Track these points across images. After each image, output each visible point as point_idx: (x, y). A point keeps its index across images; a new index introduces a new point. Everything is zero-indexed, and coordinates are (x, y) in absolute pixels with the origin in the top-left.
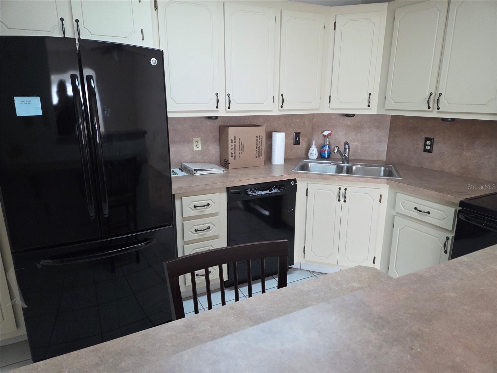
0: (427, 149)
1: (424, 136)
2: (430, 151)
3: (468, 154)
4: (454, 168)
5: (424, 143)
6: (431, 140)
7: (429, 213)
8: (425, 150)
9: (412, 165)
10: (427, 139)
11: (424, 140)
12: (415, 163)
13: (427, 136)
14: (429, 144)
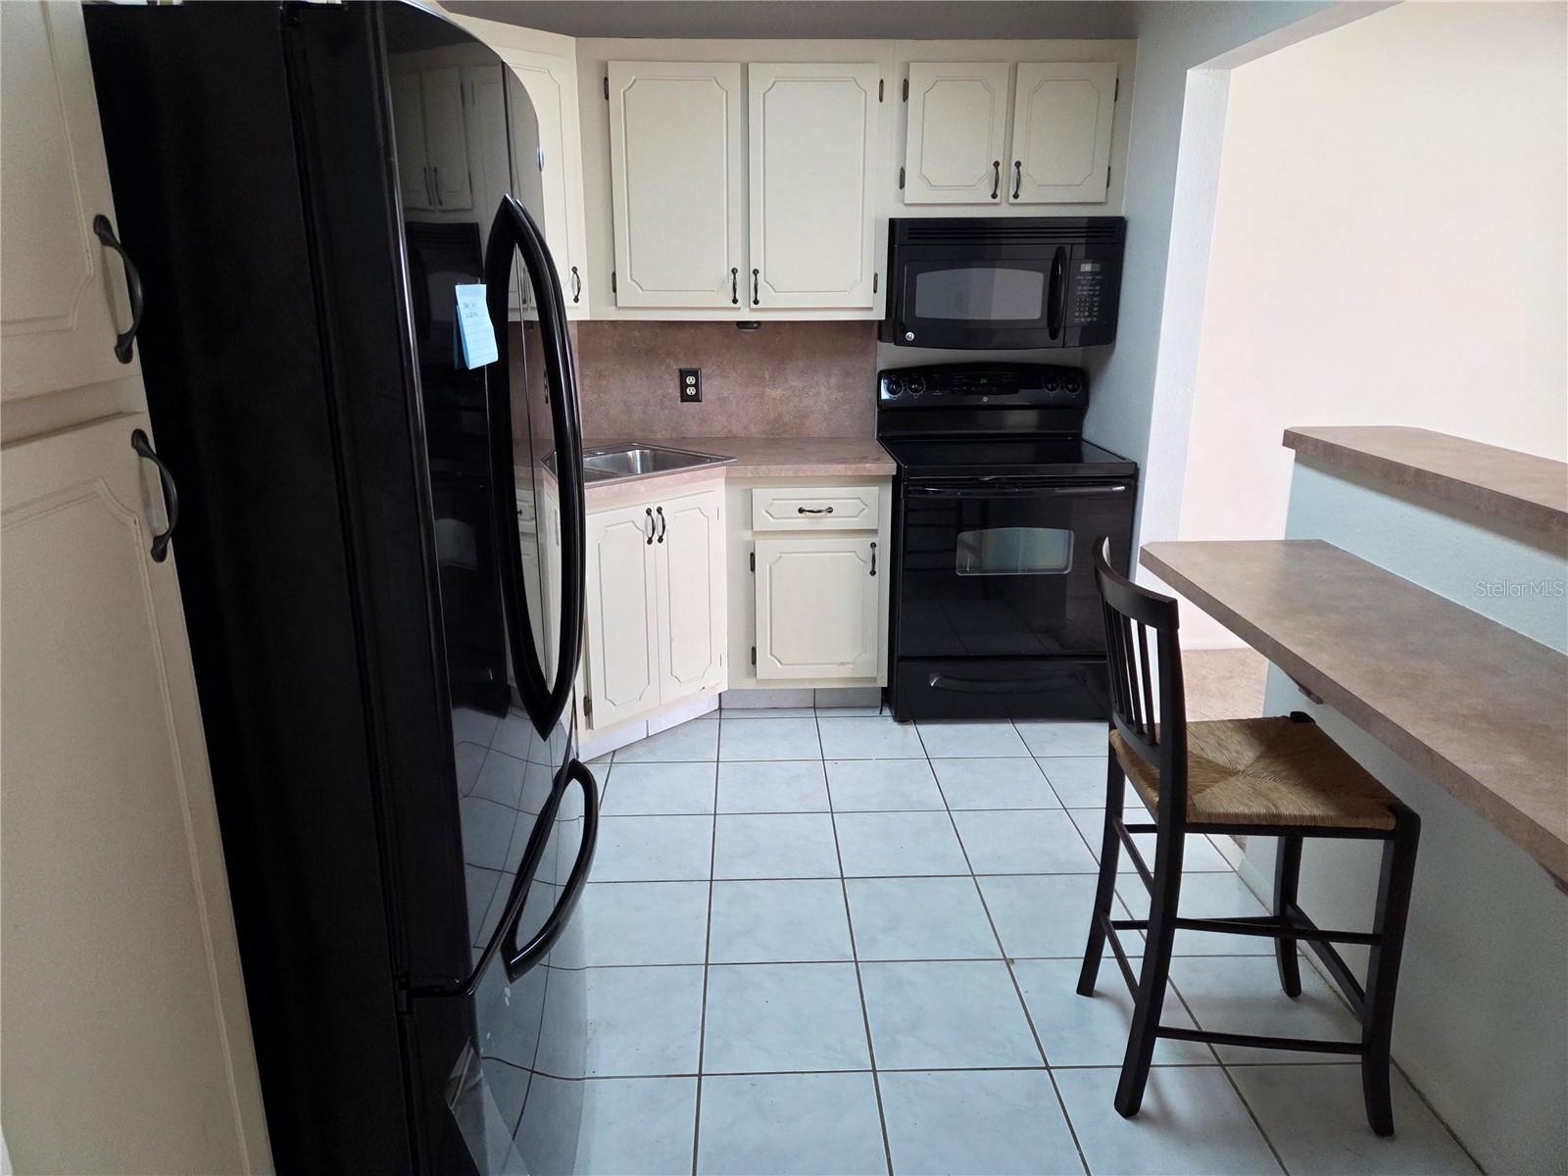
0: (689, 393)
1: (676, 367)
2: (696, 398)
3: (775, 393)
4: (752, 425)
5: (678, 384)
6: (695, 373)
7: (830, 510)
8: (685, 398)
9: (659, 436)
10: (683, 374)
11: (677, 374)
12: (664, 432)
13: (683, 366)
14: (693, 382)
